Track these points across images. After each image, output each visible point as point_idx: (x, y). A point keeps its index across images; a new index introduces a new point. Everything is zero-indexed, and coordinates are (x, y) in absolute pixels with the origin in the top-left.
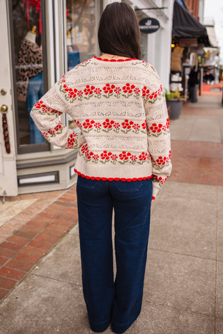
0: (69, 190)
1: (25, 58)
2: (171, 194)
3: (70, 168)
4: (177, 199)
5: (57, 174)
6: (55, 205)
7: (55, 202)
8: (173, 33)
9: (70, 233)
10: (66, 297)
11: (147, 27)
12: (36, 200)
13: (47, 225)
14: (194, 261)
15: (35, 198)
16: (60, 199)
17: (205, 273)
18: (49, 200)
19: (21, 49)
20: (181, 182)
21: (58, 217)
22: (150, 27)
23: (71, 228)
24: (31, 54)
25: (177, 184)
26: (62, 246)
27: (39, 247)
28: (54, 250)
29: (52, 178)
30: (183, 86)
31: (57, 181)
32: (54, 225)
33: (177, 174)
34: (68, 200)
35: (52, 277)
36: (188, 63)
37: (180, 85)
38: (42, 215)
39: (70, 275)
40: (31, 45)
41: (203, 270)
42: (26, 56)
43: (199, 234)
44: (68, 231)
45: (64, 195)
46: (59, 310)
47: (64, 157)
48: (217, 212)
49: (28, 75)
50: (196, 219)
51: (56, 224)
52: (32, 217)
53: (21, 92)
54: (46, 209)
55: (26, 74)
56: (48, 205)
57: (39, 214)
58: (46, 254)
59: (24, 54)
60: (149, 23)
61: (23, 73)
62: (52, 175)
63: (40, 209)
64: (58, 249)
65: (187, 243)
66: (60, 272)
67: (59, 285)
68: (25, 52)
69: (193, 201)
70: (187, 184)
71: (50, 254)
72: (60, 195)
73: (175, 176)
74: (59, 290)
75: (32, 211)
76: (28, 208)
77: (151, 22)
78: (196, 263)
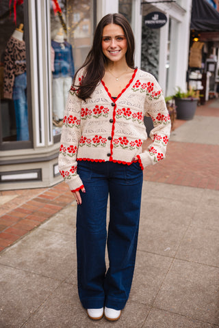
0: (52, 188)
1: (11, 56)
2: (153, 195)
3: (54, 166)
4: (158, 200)
5: (40, 172)
6: (34, 201)
7: (35, 199)
8: (191, 26)
9: (40, 227)
10: (18, 282)
11: (153, 22)
12: (16, 196)
13: (20, 219)
14: (151, 257)
15: (16, 194)
16: (41, 196)
17: (158, 268)
18: (29, 197)
19: (7, 47)
20: (170, 183)
21: (33, 213)
22: (157, 22)
23: (42, 223)
24: (17, 52)
25: (163, 186)
26: (29, 238)
27: (6, 239)
28: (20, 242)
29: (35, 175)
30: (204, 84)
31: (40, 178)
32: (27, 220)
33: (167, 176)
34: (48, 197)
35: (11, 265)
36: (213, 58)
37: (199, 83)
38: (18, 210)
39: (28, 264)
40: (17, 43)
41: (158, 266)
42: (12, 54)
43: (167, 233)
44: (38, 226)
45: (46, 193)
46: (8, 293)
47: (48, 155)
48: (195, 213)
49: (14, 73)
50: (169, 220)
51: (29, 219)
52: (8, 212)
53: (7, 90)
54: (24, 205)
55: (12, 71)
56: (27, 201)
57: (15, 210)
58: (11, 245)
59: (10, 52)
60: (156, 17)
61: (9, 71)
62: (34, 172)
63: (18, 205)
64: (25, 241)
65: (151, 241)
66: (20, 261)
67: (14, 272)
68: (10, 50)
69: (173, 203)
70: (174, 186)
71: (15, 245)
72: (41, 192)
73: (166, 178)
74: (13, 277)
75: (10, 206)
76: (5, 204)
77: (157, 16)
78: (153, 259)
